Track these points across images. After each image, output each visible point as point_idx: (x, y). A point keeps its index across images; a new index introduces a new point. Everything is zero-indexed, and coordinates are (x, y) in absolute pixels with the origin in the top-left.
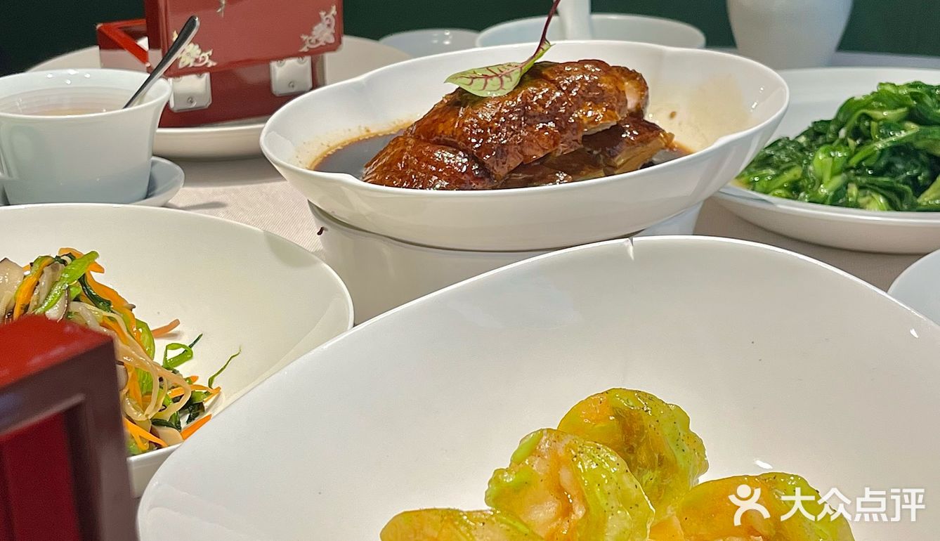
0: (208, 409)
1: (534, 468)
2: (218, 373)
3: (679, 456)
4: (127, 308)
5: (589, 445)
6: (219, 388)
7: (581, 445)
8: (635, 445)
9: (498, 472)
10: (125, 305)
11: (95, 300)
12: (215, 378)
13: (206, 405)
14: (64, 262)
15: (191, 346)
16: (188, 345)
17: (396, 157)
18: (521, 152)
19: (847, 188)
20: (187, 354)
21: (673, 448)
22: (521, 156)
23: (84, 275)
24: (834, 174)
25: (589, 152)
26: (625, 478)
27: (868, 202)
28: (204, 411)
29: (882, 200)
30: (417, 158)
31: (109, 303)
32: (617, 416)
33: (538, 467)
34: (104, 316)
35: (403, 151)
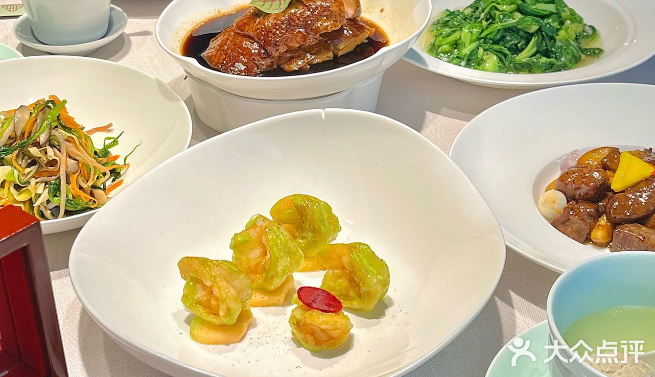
0: (122, 175)
1: (251, 235)
2: (129, 155)
3: (323, 228)
4: (81, 129)
5: (275, 226)
6: (129, 164)
7: (272, 226)
8: (304, 221)
9: (236, 235)
10: (80, 127)
11: (64, 128)
12: (128, 157)
13: (122, 173)
14: (49, 107)
15: (118, 138)
16: (116, 137)
17: (224, 42)
18: (286, 45)
19: (478, 50)
20: (115, 142)
21: (320, 224)
22: (286, 47)
23: (59, 115)
24: (471, 42)
25: (325, 41)
26: (290, 242)
27: (489, 58)
28: (120, 176)
29: (495, 57)
30: (234, 45)
31: (71, 129)
32: (296, 207)
33: (253, 234)
34: (68, 136)
35: (228, 39)
